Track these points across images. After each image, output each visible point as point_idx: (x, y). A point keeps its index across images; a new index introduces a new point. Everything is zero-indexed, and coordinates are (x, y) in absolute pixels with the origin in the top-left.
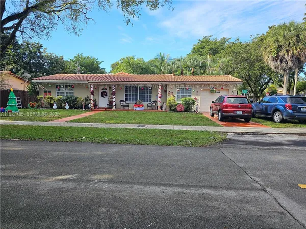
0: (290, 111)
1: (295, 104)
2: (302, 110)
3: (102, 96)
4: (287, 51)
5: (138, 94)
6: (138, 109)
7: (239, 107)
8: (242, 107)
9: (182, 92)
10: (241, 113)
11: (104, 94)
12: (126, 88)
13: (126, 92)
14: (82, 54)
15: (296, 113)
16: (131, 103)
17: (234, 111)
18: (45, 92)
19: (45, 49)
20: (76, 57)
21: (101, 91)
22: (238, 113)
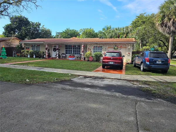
0: (148, 63)
1: (153, 58)
2: (157, 62)
3: (54, 51)
4: (170, 19)
5: (73, 50)
6: (70, 59)
7: (112, 58)
8: (113, 59)
9: (96, 49)
10: (113, 63)
11: (55, 50)
12: (66, 46)
13: (66, 49)
14: (69, 28)
15: (152, 64)
16: (68, 55)
17: (108, 62)
18: (27, 48)
19: (43, 26)
20: (66, 30)
21: (53, 48)
22: (110, 63)
